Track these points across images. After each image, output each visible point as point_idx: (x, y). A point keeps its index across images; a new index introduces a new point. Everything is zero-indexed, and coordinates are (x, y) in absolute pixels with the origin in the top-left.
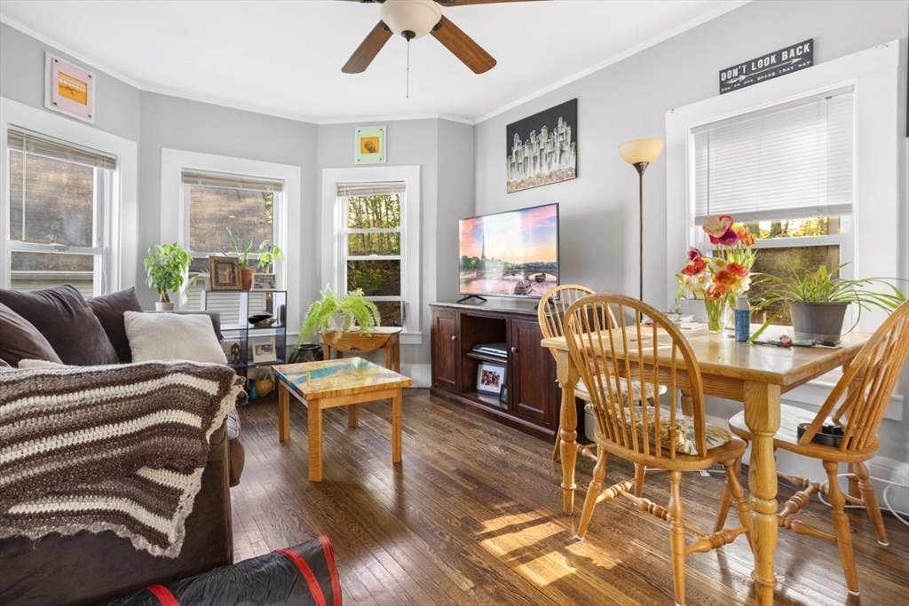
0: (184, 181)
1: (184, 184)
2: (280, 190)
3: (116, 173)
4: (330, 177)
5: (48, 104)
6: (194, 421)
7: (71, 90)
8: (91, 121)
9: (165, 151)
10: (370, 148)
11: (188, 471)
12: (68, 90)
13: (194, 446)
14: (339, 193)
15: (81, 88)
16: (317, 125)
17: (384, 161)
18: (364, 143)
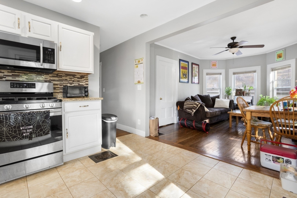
0: (234, 74)
1: (234, 75)
2: (255, 72)
3: (221, 75)
4: (269, 67)
5: (211, 68)
6: (196, 106)
7: (214, 65)
8: (217, 68)
9: (230, 70)
10: (280, 56)
11: (194, 110)
12: (213, 65)
13: (195, 108)
14: (272, 71)
15: (215, 64)
16: (266, 54)
17: (284, 59)
18: (278, 55)
